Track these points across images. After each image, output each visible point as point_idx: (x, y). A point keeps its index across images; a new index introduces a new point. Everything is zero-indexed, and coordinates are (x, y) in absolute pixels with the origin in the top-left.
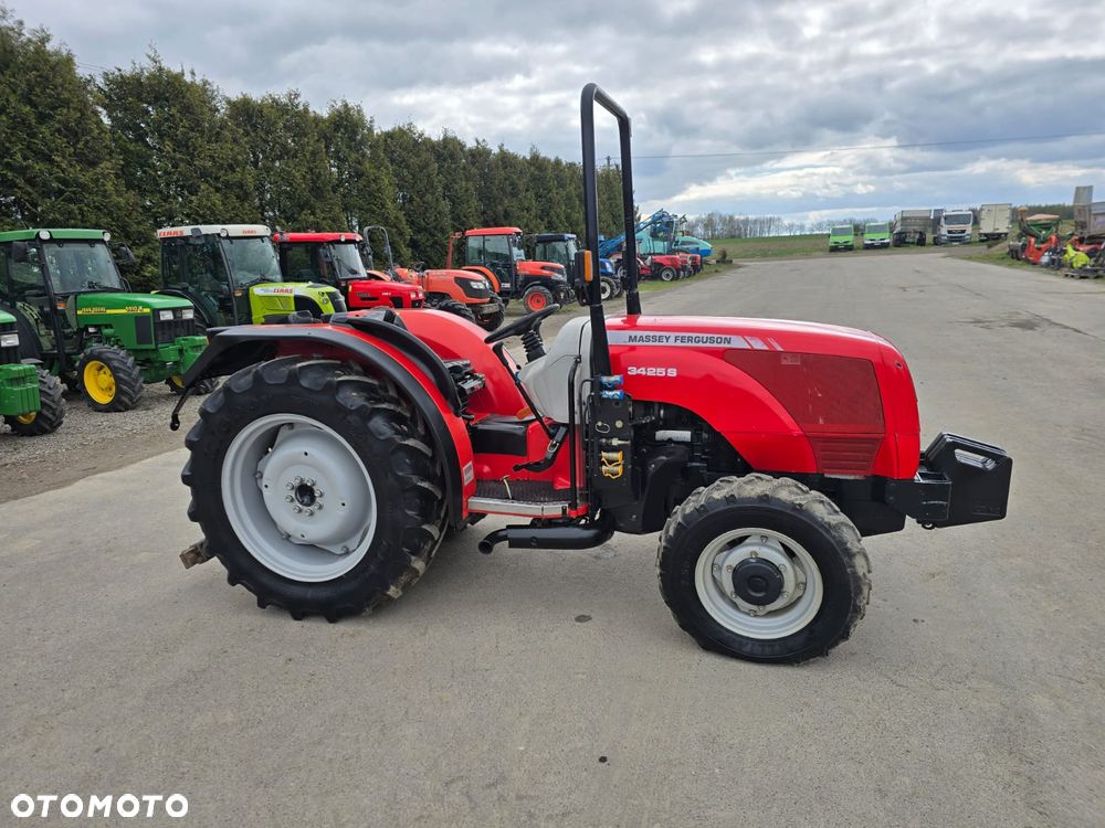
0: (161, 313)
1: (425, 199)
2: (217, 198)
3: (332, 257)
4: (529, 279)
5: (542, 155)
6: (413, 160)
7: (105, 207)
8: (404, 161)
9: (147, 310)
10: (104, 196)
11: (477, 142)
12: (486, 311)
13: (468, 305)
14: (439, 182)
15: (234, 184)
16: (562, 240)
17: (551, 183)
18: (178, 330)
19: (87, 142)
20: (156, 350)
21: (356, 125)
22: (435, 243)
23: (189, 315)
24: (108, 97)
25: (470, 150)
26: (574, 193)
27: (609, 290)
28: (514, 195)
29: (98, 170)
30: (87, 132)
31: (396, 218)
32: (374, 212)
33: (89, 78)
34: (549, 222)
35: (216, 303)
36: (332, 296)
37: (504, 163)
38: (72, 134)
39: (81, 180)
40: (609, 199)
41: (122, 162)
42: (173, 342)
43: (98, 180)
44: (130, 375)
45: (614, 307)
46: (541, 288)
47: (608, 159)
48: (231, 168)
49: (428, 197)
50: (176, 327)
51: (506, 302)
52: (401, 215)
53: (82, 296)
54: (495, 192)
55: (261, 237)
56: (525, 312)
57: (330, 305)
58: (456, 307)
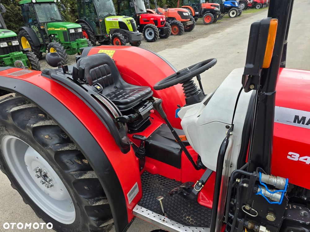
0: (70, 30)
3: (134, 5)
4: (206, 10)
9: (66, 29)
12: (188, 24)
13: (182, 22)
18: (77, 36)
20: (70, 44)
23: (80, 30)
27: (235, 13)
35: (95, 24)
36: (131, 21)
42: (75, 41)
44: (62, 53)
45: (237, 20)
46: (210, 14)
50: (76, 35)
51: (196, 20)
53: (49, 23)
56: (203, 23)
57: (130, 25)
58: (177, 23)
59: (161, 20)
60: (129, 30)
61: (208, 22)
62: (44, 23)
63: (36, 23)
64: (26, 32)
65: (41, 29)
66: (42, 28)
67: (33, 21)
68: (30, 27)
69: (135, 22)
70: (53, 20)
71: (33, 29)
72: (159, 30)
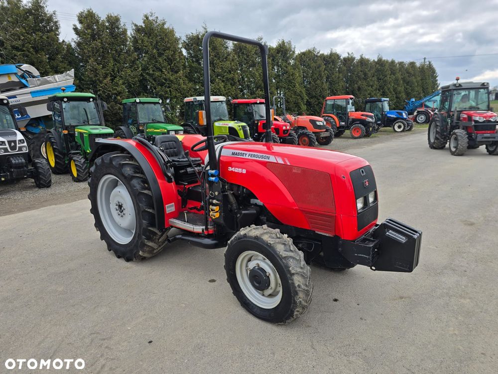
0: (171, 132)
1: (316, 83)
2: (222, 85)
3: (253, 110)
4: (354, 121)
5: (384, 59)
6: (313, 65)
7: (179, 89)
8: (309, 65)
9: (166, 131)
10: (179, 85)
11: (349, 54)
12: (323, 136)
14: (324, 74)
15: (230, 79)
16: (380, 101)
17: (387, 73)
19: (175, 64)
21: (287, 50)
22: (319, 103)
24: (188, 45)
25: (344, 59)
26: (400, 77)
27: (403, 127)
28: (365, 79)
29: (178, 75)
30: (175, 59)
31: (301, 92)
32: (290, 89)
33: (179, 37)
34: (383, 92)
36: (243, 127)
37: (362, 63)
38: (170, 61)
39: (171, 79)
40: (422, 80)
41: (188, 71)
43: (177, 79)
46: (360, 125)
47: (425, 59)
48: (230, 72)
49: (318, 82)
52: (304, 90)
53: (149, 124)
54: (354, 78)
55: (221, 101)
56: (350, 136)
57: (242, 131)
58: (307, 133)
59: (284, 128)
60: (239, 137)
61: (356, 136)
62: (144, 124)
63: (136, 123)
64: (123, 132)
65: (139, 130)
66: (141, 128)
67: (133, 121)
68: (128, 127)
69: (248, 128)
70: (154, 121)
71: (131, 129)
72: (280, 140)
